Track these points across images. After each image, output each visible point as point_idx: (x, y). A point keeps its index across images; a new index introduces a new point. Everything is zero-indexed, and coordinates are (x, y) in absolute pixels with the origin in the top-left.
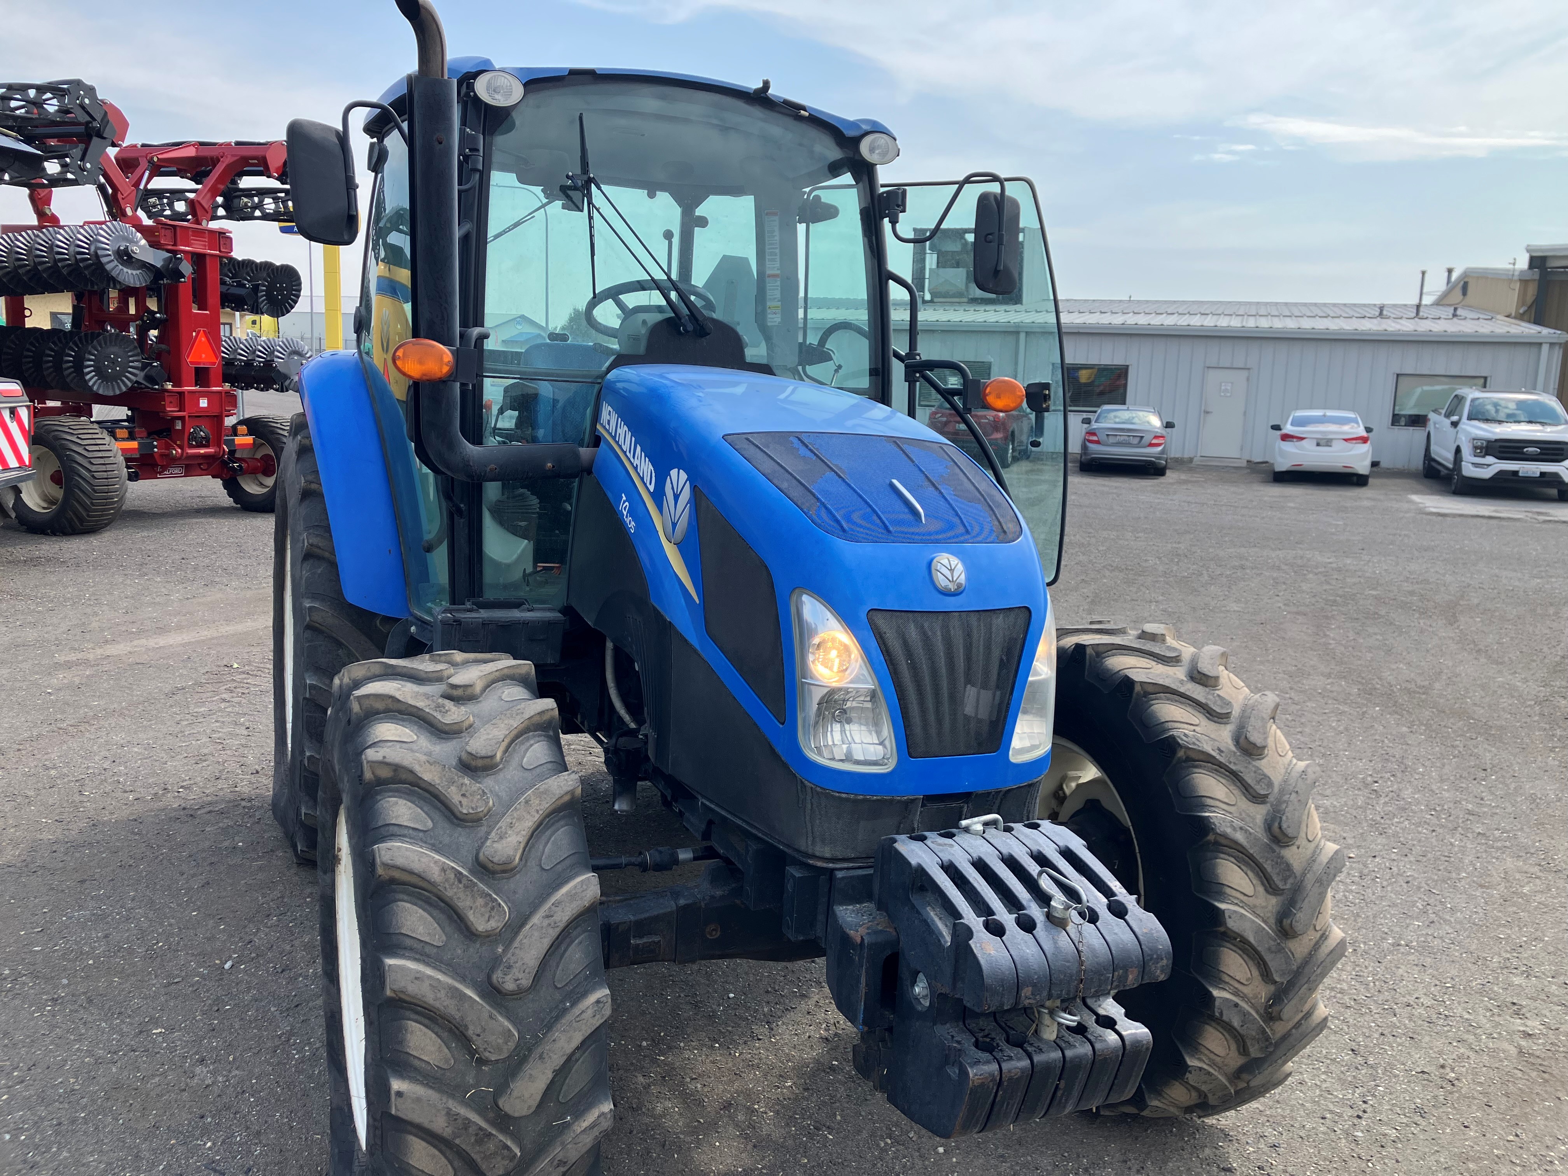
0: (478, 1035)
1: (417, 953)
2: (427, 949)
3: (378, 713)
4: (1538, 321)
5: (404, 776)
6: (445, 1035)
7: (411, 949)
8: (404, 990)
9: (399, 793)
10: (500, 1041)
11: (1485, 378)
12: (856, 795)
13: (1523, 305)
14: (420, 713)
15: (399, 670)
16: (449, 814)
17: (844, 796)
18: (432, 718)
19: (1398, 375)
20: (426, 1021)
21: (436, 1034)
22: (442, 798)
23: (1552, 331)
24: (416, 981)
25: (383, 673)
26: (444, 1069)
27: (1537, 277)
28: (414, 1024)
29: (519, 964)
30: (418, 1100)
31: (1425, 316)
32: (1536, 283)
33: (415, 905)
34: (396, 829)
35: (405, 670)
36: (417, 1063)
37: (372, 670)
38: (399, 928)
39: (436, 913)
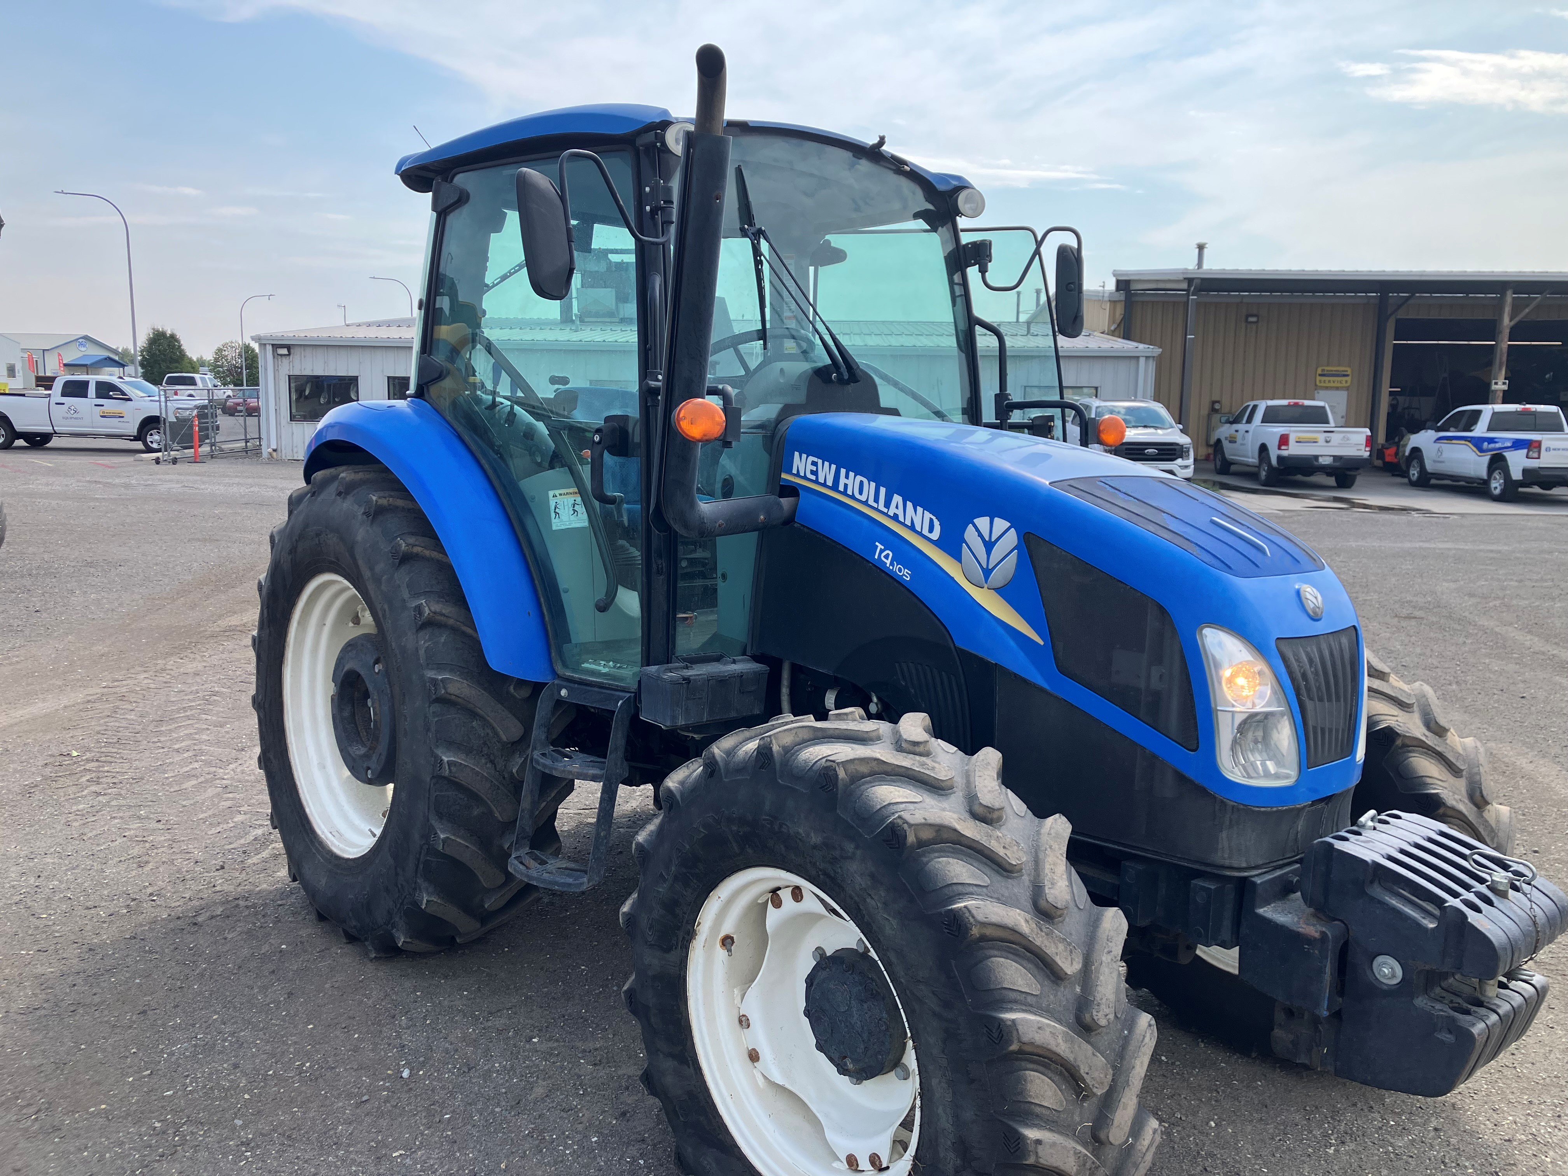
0: (1087, 1074)
1: (1021, 1004)
2: (1029, 999)
3: (864, 776)
4: (1127, 336)
5: (945, 836)
6: (1056, 1078)
7: (1016, 1002)
8: (1033, 1041)
9: (943, 852)
10: (1102, 1076)
11: (1096, 388)
12: (1272, 807)
13: (1114, 323)
14: (910, 772)
15: (831, 732)
16: (996, 867)
17: (1262, 809)
18: (926, 777)
19: (1025, 387)
20: (1041, 1068)
21: (1050, 1078)
22: (986, 852)
23: (1147, 346)
24: (1040, 1031)
25: (812, 737)
26: (1059, 1112)
27: (1123, 298)
28: (1032, 1073)
29: (1104, 1001)
30: (1053, 1145)
31: (1036, 333)
32: (1123, 303)
33: (1007, 958)
34: (960, 888)
35: (837, 732)
36: (1038, 1110)
37: (800, 736)
38: (999, 983)
39: (1025, 963)
